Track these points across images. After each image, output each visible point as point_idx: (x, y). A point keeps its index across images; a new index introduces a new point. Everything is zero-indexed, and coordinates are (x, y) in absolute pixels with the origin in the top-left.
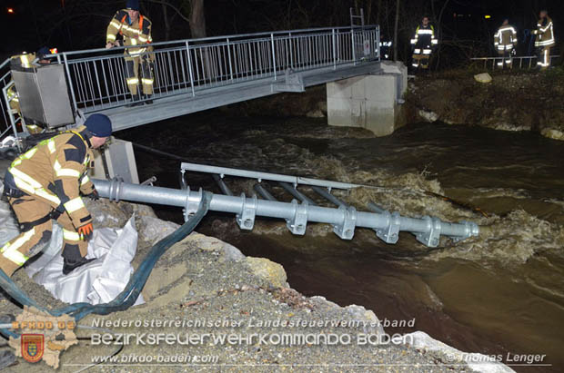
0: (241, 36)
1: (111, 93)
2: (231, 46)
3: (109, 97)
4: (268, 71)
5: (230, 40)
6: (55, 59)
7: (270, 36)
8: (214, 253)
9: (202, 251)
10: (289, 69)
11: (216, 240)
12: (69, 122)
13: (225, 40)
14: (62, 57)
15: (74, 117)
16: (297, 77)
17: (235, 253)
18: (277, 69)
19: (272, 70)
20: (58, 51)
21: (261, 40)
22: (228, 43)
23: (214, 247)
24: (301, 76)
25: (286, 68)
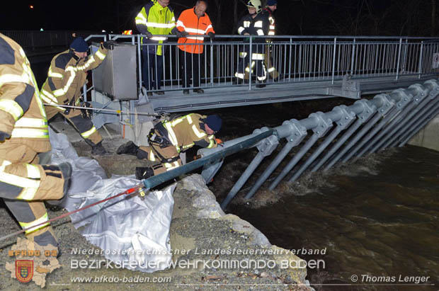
0: (311, 37)
1: (174, 77)
2: (293, 46)
3: (171, 80)
4: (326, 75)
5: (294, 40)
6: (129, 40)
7: (333, 40)
8: (243, 236)
9: (233, 231)
10: (347, 74)
11: (248, 224)
12: (134, 97)
13: (288, 40)
14: (136, 39)
15: (138, 94)
16: (355, 83)
17: (263, 240)
18: (336, 74)
19: (331, 74)
20: (133, 33)
21: (325, 44)
22: (291, 43)
23: (245, 230)
24: (359, 84)
25: (345, 73)
